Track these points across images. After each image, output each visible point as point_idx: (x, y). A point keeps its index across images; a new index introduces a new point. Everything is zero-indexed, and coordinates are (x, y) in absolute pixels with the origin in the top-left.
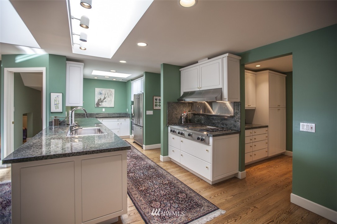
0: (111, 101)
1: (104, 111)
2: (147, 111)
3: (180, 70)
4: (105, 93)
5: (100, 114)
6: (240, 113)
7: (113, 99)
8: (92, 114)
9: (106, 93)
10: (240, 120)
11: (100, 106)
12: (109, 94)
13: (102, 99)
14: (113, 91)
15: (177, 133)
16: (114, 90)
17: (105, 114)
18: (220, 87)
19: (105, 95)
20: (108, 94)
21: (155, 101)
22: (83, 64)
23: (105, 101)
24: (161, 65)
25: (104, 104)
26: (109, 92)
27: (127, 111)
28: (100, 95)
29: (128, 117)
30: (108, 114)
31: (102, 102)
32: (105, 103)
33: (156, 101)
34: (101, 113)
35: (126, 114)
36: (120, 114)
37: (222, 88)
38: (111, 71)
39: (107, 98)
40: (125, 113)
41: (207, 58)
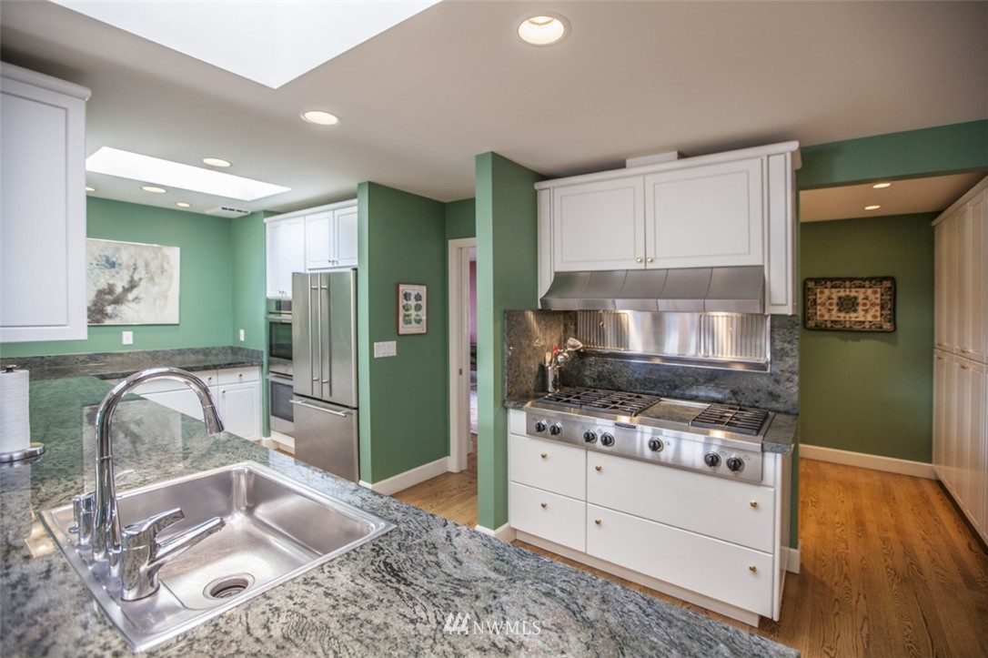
0: (166, 297)
1: (131, 342)
2: (375, 344)
3: (538, 186)
4: (131, 263)
5: (109, 359)
6: (796, 353)
7: (173, 287)
8: (65, 358)
9: (141, 264)
10: (796, 378)
11: (108, 322)
12: (154, 266)
13: (119, 290)
14: (174, 254)
15: (549, 432)
16: (178, 249)
17: (138, 353)
18: (755, 260)
19: (135, 269)
20: (147, 265)
21: (402, 302)
22: (87, 93)
23: (136, 298)
24: (479, 158)
25: (130, 312)
26: (154, 259)
27: (242, 338)
28: (106, 270)
29: (253, 365)
30: (149, 353)
31: (118, 301)
32: (133, 305)
33: (405, 302)
34: (110, 354)
35: (235, 350)
36: (206, 352)
37: (763, 266)
38: (207, 161)
39: (143, 283)
40: (232, 348)
41: (675, 154)
